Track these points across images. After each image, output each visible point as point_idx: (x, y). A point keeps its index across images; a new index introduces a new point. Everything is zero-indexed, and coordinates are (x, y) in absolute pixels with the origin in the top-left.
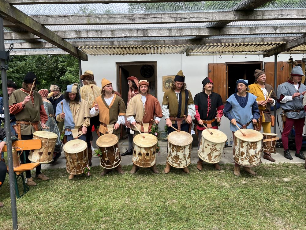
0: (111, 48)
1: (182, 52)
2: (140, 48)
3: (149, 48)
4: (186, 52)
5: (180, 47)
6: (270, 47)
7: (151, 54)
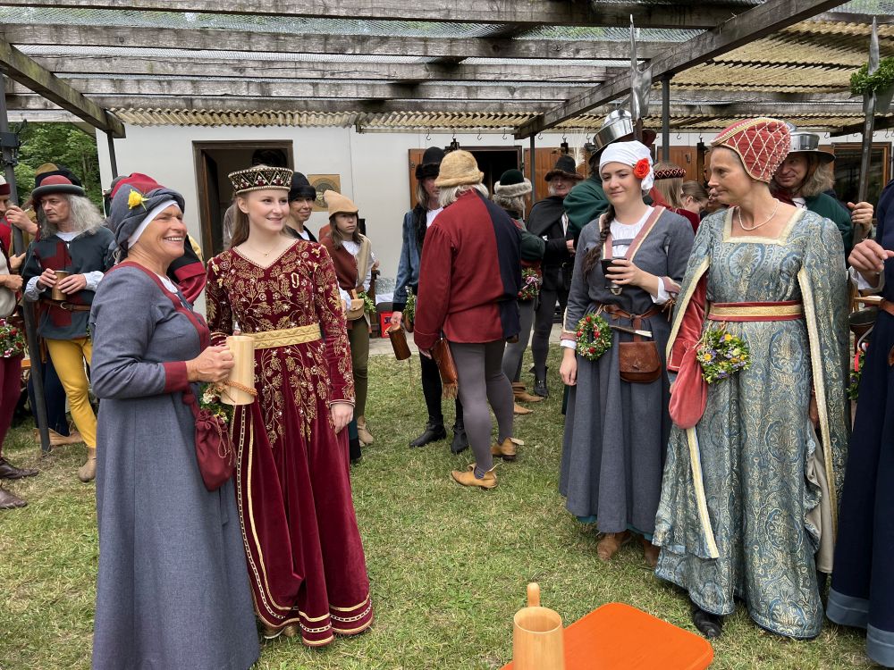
0: (186, 113)
1: (347, 125)
2: (252, 115)
3: (272, 116)
4: (355, 124)
5: (340, 116)
6: (520, 121)
7: (279, 125)
